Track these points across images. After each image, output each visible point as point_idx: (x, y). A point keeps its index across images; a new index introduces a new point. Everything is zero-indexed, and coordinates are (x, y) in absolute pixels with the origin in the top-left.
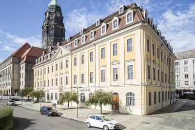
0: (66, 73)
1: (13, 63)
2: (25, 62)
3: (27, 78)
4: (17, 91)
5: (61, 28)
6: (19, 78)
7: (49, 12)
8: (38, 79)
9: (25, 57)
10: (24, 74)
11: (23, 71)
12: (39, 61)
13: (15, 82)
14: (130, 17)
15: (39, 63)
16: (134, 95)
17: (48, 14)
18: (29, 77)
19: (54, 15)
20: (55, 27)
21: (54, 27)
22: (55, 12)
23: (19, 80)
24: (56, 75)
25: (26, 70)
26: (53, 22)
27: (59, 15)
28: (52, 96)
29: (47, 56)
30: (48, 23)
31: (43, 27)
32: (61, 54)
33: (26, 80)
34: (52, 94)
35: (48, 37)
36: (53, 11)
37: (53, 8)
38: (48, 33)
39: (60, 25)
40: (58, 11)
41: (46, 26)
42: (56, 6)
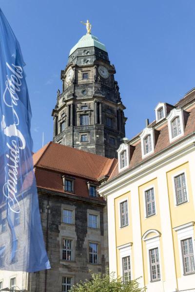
7: (76, 67)
17: (70, 74)
20: (98, 104)
21: (93, 106)
22: (96, 65)
26: (91, 91)
30: (74, 95)
35: (76, 138)
36: (89, 63)
37: (88, 54)
38: (74, 124)
39: (112, 101)
40: (102, 63)
41: (70, 106)
42: (96, 48)
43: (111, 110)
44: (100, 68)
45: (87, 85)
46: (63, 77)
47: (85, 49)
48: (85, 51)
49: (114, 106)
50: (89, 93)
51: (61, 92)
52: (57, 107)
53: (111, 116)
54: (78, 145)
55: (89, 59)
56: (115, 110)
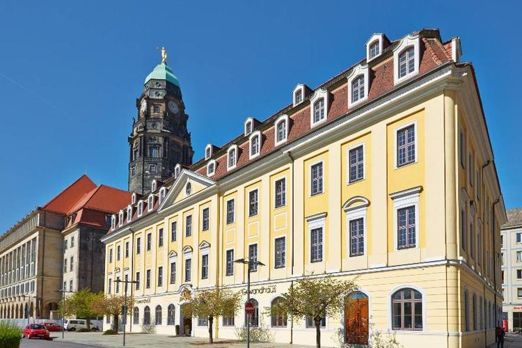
0: (203, 245)
1: (43, 227)
2: (80, 225)
3: (86, 269)
4: (54, 306)
5: (181, 143)
6: (61, 270)
7: (148, 99)
8: (118, 270)
9: (80, 213)
10: (76, 260)
11: (72, 252)
12: (121, 219)
13: (49, 282)
14: (407, 62)
15: (120, 226)
16: (419, 295)
17: (144, 104)
18: (89, 267)
19: (162, 108)
20: (166, 139)
21: (161, 140)
22: (166, 100)
23: (62, 277)
24: (172, 254)
25: (83, 248)
26: (160, 126)
27: (175, 109)
28: (159, 315)
29: (145, 205)
30: (145, 128)
31: (131, 140)
32: (188, 192)
33: (82, 276)
34: (159, 308)
35: (146, 167)
36: (160, 97)
37: (160, 87)
38: (145, 155)
39: (179, 136)
40: (173, 98)
41: (141, 137)
42: (167, 82)
43: (178, 145)
44: (170, 103)
45: (157, 119)
46: (139, 106)
47: (157, 81)
48: (157, 83)
49: (181, 142)
50: (158, 128)
51: (136, 121)
52: (132, 135)
53: (177, 150)
54: (147, 174)
55: (161, 93)
56: (182, 145)
